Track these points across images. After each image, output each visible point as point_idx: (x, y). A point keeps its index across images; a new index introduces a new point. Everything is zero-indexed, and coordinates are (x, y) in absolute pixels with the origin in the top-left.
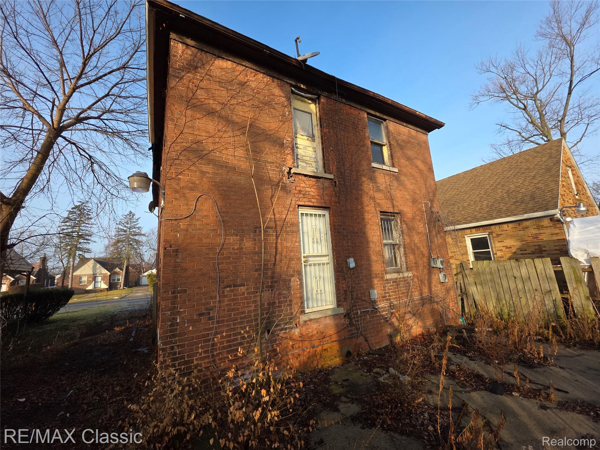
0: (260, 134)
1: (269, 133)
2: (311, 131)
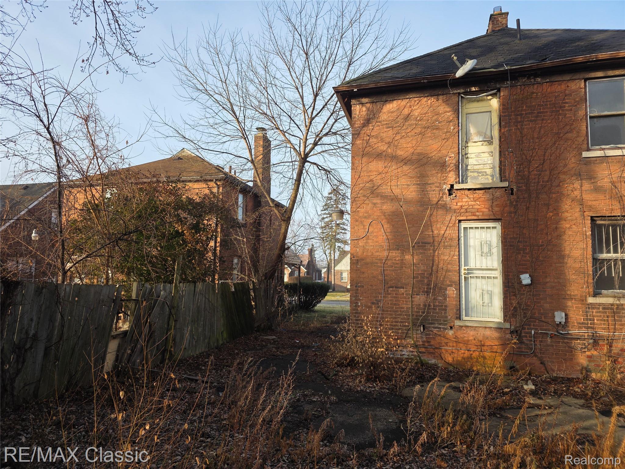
1: (430, 155)
2: (488, 133)
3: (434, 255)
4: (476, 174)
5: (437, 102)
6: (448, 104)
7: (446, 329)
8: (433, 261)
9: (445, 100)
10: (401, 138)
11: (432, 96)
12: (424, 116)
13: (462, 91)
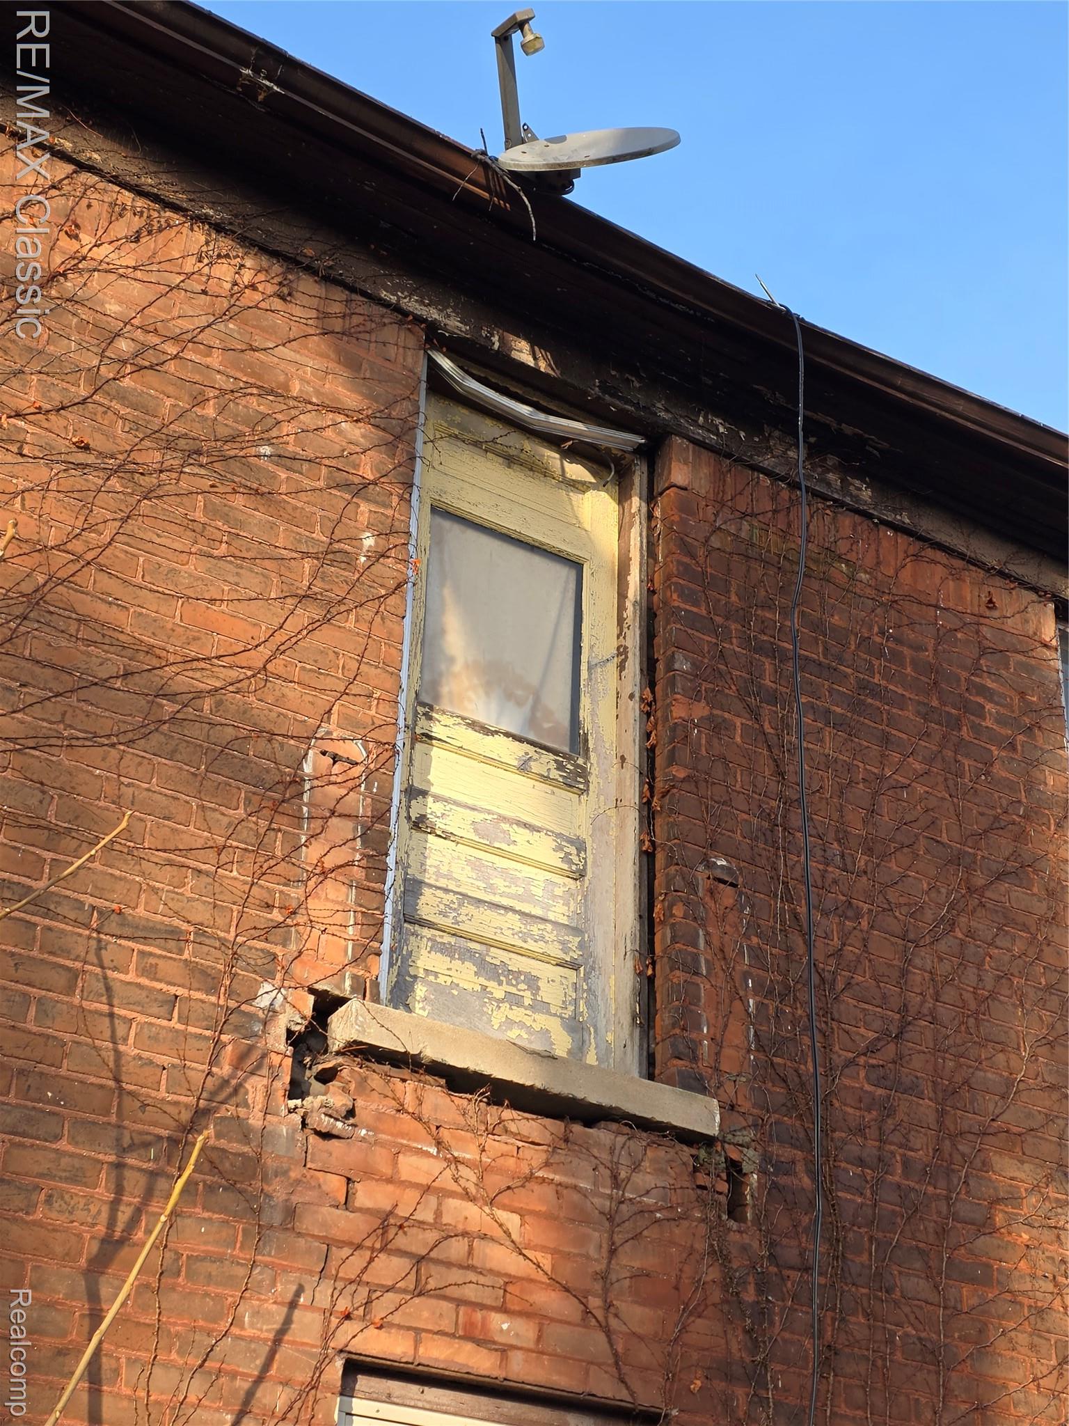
0: (103, 683)
5: (277, 304)
6: (352, 364)
9: (338, 325)
11: (248, 242)
12: (172, 349)
13: (454, 324)
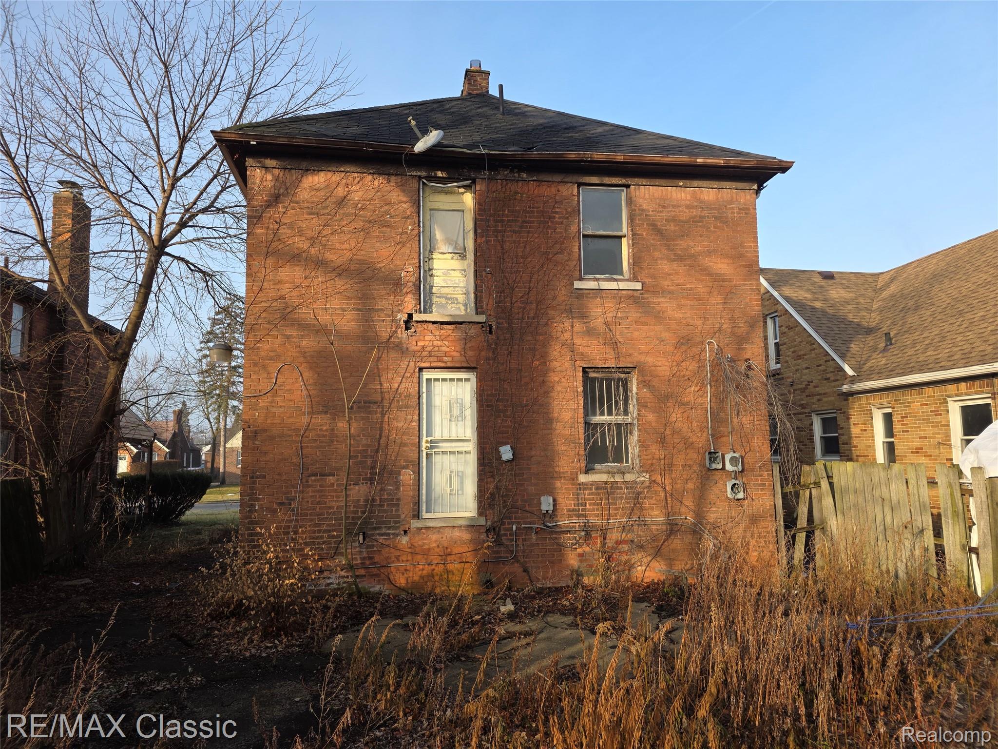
0: (365, 270)
1: (378, 266)
2: (460, 242)
3: (382, 422)
4: (443, 301)
5: (387, 185)
6: (404, 191)
7: (397, 535)
8: (381, 429)
9: (400, 184)
10: (332, 234)
11: (380, 174)
12: (368, 203)
13: (424, 174)
